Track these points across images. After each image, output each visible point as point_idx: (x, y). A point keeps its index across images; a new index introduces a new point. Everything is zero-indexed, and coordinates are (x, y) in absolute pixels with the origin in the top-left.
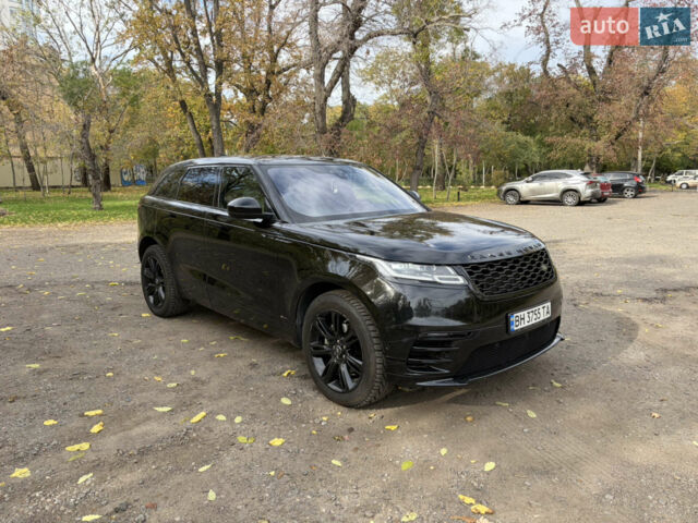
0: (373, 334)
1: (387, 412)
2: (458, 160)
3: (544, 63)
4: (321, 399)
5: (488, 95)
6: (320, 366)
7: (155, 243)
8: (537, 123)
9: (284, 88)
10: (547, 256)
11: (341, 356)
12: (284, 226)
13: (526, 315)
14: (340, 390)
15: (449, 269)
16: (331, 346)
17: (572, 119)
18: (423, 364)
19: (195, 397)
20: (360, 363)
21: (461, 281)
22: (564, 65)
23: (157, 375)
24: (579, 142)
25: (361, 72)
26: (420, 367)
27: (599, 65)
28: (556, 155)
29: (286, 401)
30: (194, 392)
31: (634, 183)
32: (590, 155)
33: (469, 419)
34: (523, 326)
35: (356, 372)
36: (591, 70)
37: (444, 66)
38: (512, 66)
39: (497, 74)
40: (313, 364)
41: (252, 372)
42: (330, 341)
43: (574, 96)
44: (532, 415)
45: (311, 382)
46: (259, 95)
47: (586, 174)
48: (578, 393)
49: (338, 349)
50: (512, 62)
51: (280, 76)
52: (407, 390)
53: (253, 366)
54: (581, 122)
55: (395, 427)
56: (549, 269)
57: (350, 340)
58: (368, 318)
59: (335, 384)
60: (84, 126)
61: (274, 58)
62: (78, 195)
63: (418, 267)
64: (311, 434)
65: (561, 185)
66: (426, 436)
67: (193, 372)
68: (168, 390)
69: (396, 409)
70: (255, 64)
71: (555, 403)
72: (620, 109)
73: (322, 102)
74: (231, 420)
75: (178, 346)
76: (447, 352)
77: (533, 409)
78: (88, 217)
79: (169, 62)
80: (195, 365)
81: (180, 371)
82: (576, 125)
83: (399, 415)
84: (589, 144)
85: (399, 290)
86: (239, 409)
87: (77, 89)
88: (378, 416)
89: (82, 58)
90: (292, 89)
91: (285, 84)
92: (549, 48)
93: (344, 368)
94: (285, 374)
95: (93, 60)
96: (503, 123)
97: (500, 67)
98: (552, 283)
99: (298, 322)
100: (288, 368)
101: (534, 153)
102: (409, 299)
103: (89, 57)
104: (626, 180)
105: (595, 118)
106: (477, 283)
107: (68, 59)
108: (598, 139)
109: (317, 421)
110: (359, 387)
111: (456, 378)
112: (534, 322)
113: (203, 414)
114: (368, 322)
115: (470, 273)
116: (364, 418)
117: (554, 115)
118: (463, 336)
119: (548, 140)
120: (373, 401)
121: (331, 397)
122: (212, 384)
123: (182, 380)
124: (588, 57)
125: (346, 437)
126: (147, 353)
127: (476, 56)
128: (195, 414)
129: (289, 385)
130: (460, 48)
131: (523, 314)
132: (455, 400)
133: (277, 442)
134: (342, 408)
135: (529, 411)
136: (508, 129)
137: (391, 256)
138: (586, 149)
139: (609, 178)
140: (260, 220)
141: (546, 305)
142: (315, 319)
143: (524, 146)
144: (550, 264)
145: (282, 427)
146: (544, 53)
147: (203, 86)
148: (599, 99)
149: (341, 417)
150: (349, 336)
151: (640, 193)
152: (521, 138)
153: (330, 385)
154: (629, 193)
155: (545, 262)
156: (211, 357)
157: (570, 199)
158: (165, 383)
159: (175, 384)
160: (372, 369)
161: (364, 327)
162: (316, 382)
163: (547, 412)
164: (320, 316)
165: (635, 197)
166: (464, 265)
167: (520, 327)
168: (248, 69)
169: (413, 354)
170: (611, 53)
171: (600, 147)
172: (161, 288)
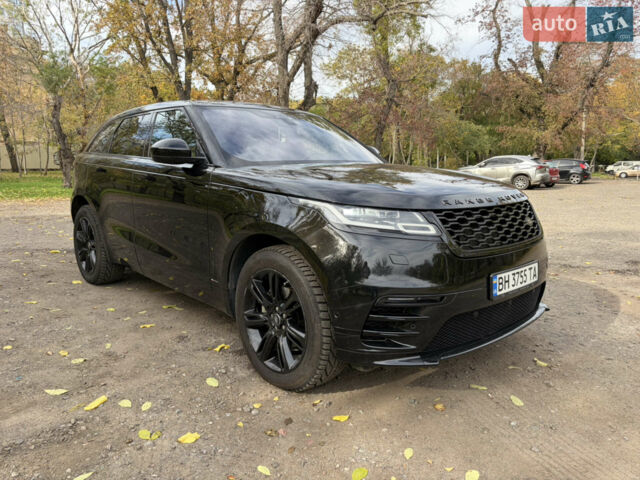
0: (318, 299)
1: (338, 397)
2: (415, 148)
3: (496, 56)
4: (256, 380)
5: (443, 88)
6: (256, 339)
7: (87, 203)
8: (487, 116)
9: (251, 79)
10: (531, 209)
11: (280, 327)
12: (218, 171)
13: (511, 277)
14: (279, 370)
15: (416, 214)
16: (269, 315)
17: (522, 110)
18: (383, 337)
19: (101, 376)
20: (303, 335)
21: (432, 231)
22: (514, 59)
23: (65, 348)
24: (528, 131)
25: (325, 67)
26: (378, 341)
27: (547, 60)
28: (506, 143)
29: (212, 382)
30: (101, 371)
31: (580, 170)
32: (538, 144)
33: (439, 406)
34: (507, 290)
35: (297, 347)
36: (539, 65)
37: (402, 59)
38: (464, 62)
39: (451, 70)
40: (248, 337)
41: (180, 346)
42: (267, 308)
43: (523, 87)
44: (518, 402)
45: (245, 359)
46: (227, 84)
47: (535, 159)
48: (567, 373)
49: (277, 318)
50: (464, 59)
51: (248, 67)
52: (362, 370)
53: (182, 338)
54: (529, 112)
55: (346, 417)
56: (534, 224)
57: (290, 306)
58: (313, 278)
59: (272, 362)
60: (55, 106)
61: (242, 50)
62: (53, 176)
63: (376, 213)
64: (236, 427)
65: (512, 169)
66: (385, 430)
67: (108, 345)
68: (70, 367)
69: (348, 393)
70: (225, 54)
71: (545, 387)
72: (566, 100)
73: (285, 86)
74: (137, 406)
75: (101, 316)
76: (414, 322)
77: (519, 395)
78: (57, 193)
79: (142, 52)
80: (114, 337)
81: (93, 344)
82: (525, 116)
83: (352, 401)
84: (536, 134)
85: (353, 242)
86: (152, 391)
87: (56, 78)
88: (325, 403)
89: (62, 49)
90: (259, 79)
91: (253, 75)
92: (500, 42)
93: (283, 342)
94: (218, 349)
95: (72, 51)
96: (456, 112)
97: (454, 63)
98: (537, 241)
99: (230, 286)
100: (222, 341)
101: (485, 141)
102: (365, 258)
103: (68, 48)
104: (572, 167)
105: (543, 109)
106: (452, 233)
107: (48, 49)
108: (545, 129)
109: (246, 409)
110: (301, 366)
111: (425, 354)
112: (520, 286)
113: (103, 398)
114: (312, 284)
115: (444, 222)
116: (308, 405)
117: (504, 106)
118: (435, 301)
119: (500, 128)
120: (319, 383)
121: (267, 377)
122: (127, 359)
123: (91, 354)
124: (537, 52)
125: (281, 431)
126: (62, 323)
127: (432, 50)
128: (94, 398)
129: (221, 362)
130: (417, 43)
131: (507, 275)
132: (421, 383)
133: (189, 438)
134: (280, 392)
135: (512, 397)
136: (462, 118)
137: (343, 200)
138: (534, 139)
139: (557, 165)
140: (190, 166)
141: (532, 266)
142: (249, 282)
143: (475, 135)
144: (535, 219)
145: (200, 418)
146: (496, 47)
147: (173, 73)
148: (547, 91)
149: (278, 403)
150: (289, 302)
151: (585, 179)
152: (474, 127)
153: (267, 363)
154: (575, 179)
155: (530, 216)
156: (136, 328)
157: (520, 183)
158: (70, 359)
159: (81, 360)
160: (317, 343)
161: (307, 289)
162: (250, 359)
163: (536, 398)
164: (256, 278)
165: (580, 183)
166: (436, 211)
167: (503, 292)
168: (218, 60)
169: (369, 324)
170: (558, 48)
171: (547, 136)
172: (93, 252)
